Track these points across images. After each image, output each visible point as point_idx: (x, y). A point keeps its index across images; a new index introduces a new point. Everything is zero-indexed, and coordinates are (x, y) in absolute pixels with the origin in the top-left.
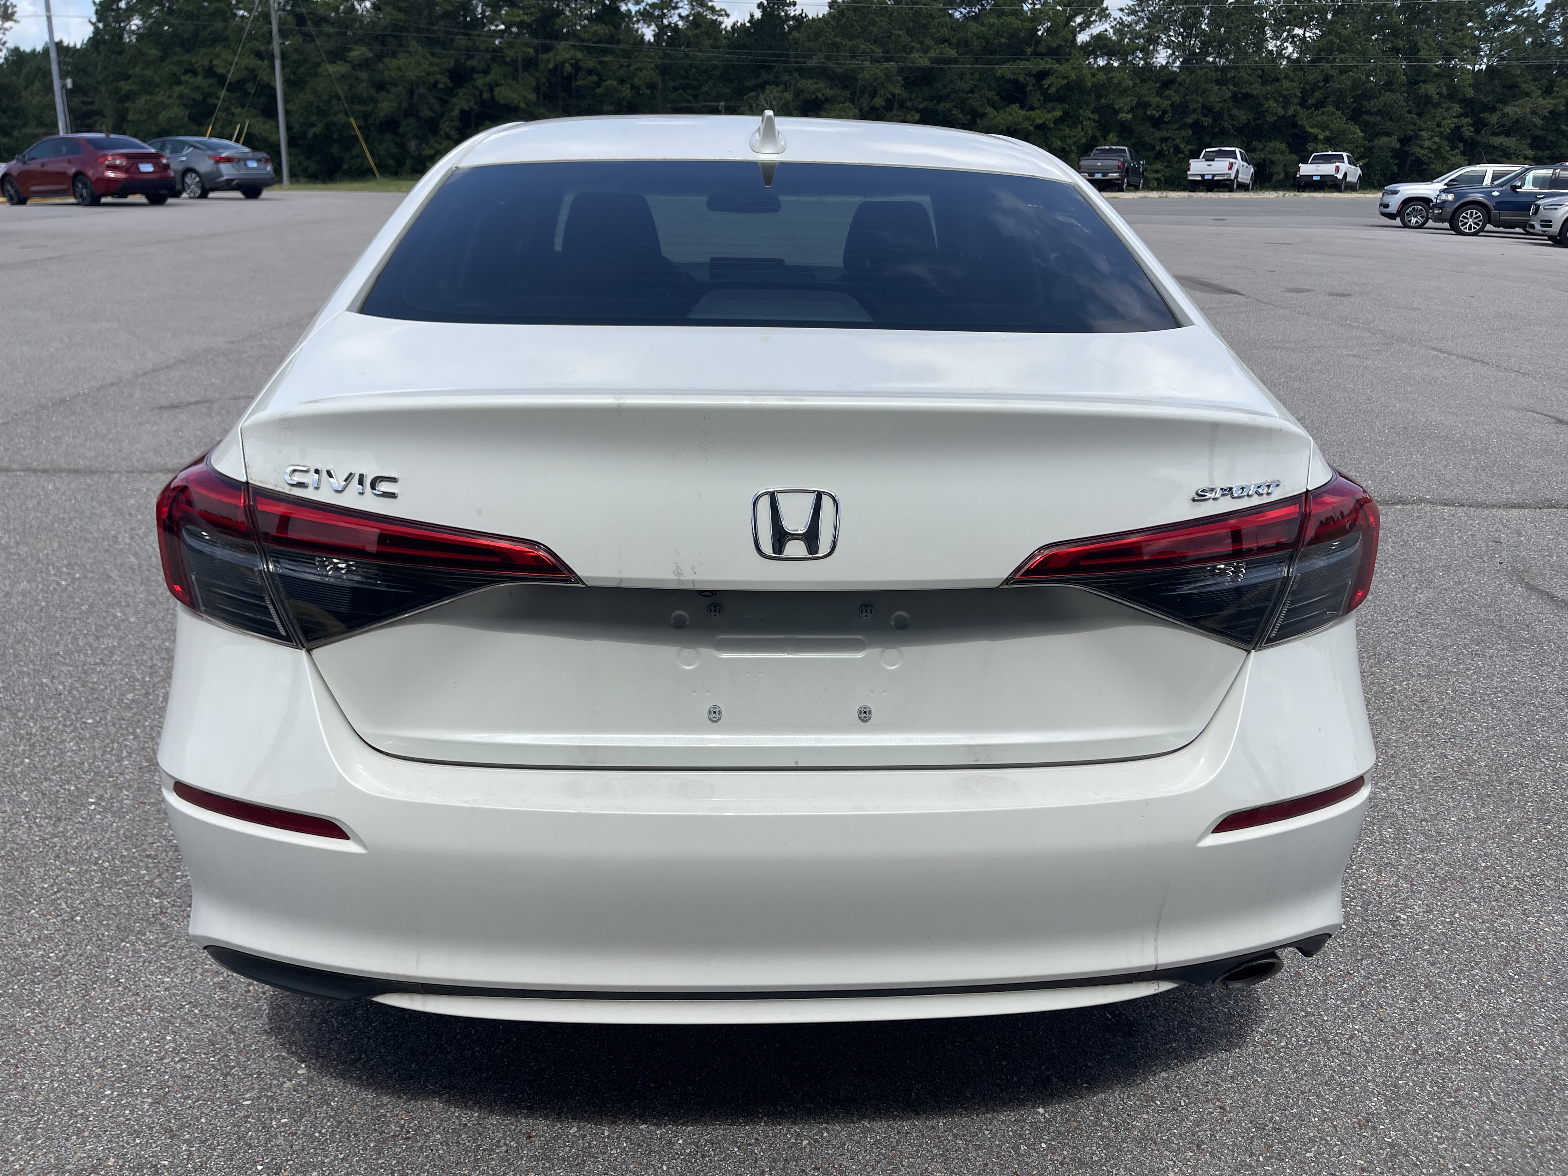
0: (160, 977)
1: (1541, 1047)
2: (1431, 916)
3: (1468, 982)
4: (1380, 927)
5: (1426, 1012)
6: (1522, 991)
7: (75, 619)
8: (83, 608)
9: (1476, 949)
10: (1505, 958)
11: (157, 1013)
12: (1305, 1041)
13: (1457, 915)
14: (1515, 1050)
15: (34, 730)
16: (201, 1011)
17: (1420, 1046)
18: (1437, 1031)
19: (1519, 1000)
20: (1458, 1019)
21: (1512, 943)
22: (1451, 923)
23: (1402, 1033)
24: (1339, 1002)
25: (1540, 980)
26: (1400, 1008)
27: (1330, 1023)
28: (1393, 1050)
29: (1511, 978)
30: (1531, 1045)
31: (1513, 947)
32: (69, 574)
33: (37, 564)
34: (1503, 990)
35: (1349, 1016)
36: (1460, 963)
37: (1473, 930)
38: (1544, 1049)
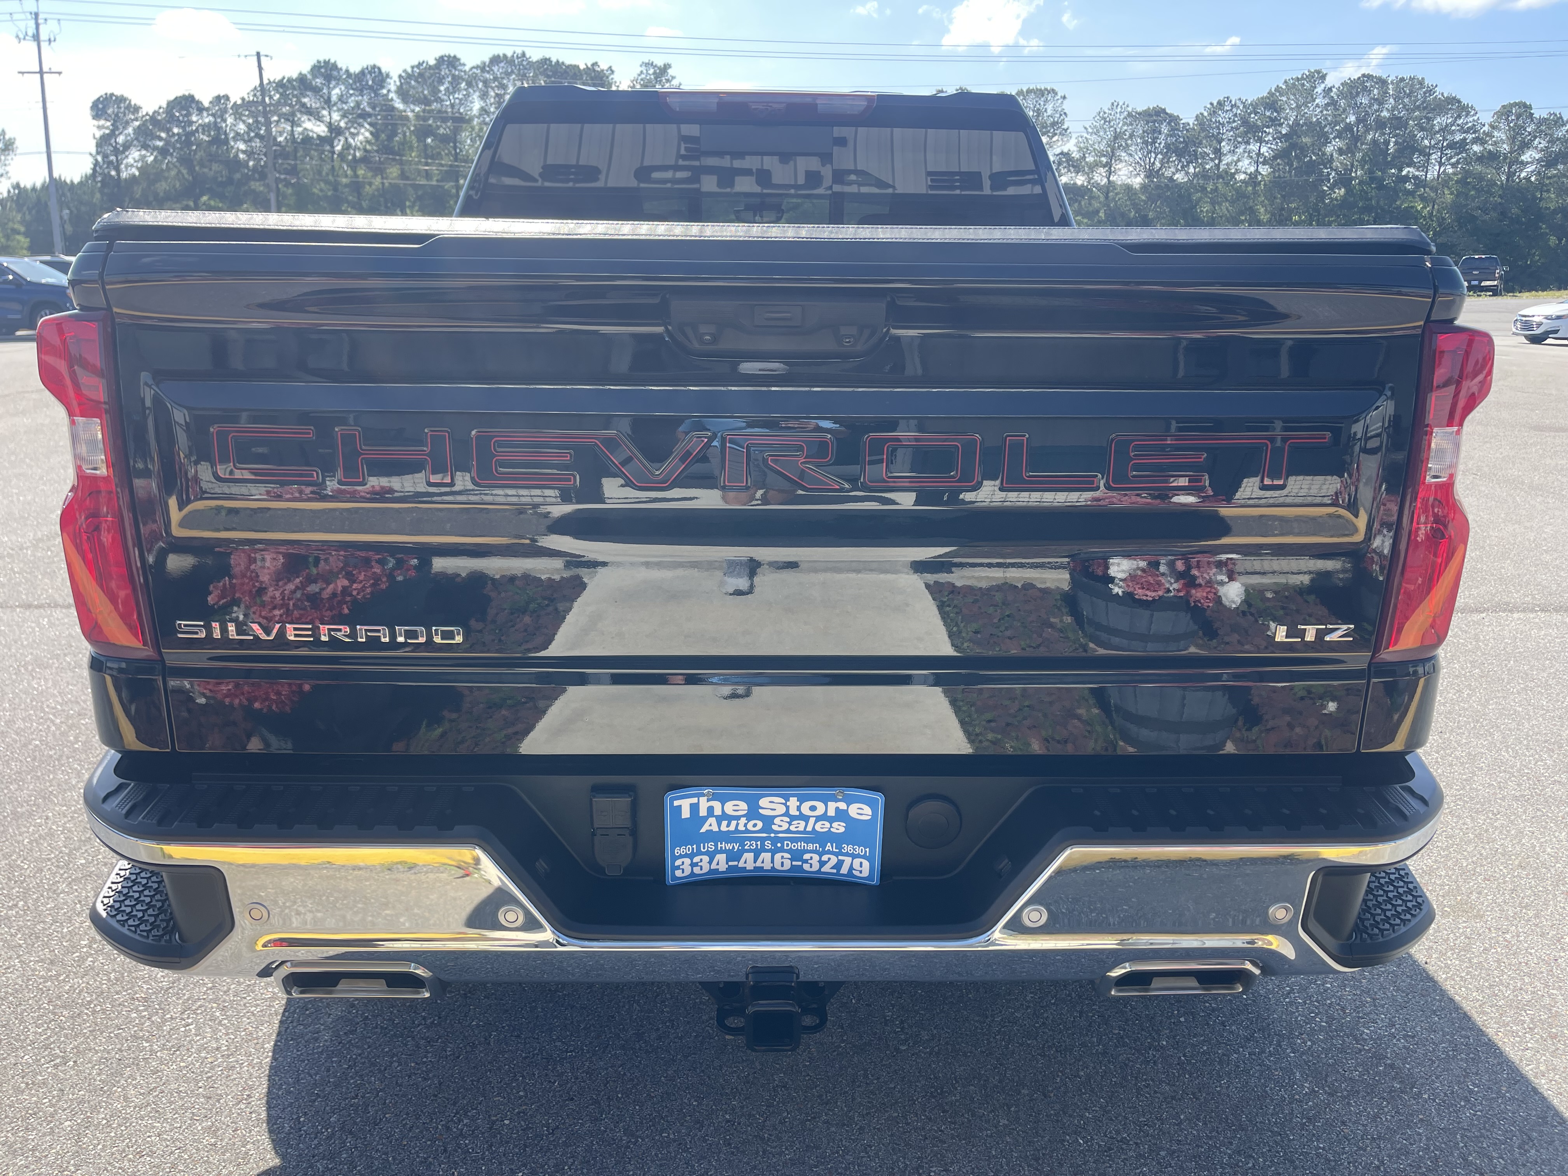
0: (150, 1122)
1: (1501, 1160)
2: (1393, 1030)
3: (1429, 1096)
4: (1344, 1041)
5: (1388, 1127)
6: (1481, 1104)
7: (68, 758)
8: (76, 746)
9: (1437, 1062)
10: (1465, 1070)
11: (148, 1159)
12: (1271, 1162)
13: (1418, 1029)
14: (1476, 1164)
15: (28, 871)
16: (190, 1157)
17: (1382, 1162)
18: (1398, 1146)
19: (1479, 1113)
20: (1419, 1134)
21: (1472, 1056)
22: (1413, 1037)
23: (1365, 1150)
24: (1304, 1121)
25: (1499, 1092)
26: (1363, 1125)
27: (1295, 1142)
28: (1356, 1168)
29: (1471, 1092)
30: (1491, 1159)
31: (1473, 1059)
32: (63, 711)
33: (32, 701)
34: (1463, 1103)
35: (1314, 1135)
36: (1422, 1077)
37: (1434, 1043)
38: (1503, 1162)
